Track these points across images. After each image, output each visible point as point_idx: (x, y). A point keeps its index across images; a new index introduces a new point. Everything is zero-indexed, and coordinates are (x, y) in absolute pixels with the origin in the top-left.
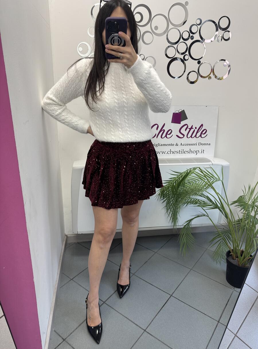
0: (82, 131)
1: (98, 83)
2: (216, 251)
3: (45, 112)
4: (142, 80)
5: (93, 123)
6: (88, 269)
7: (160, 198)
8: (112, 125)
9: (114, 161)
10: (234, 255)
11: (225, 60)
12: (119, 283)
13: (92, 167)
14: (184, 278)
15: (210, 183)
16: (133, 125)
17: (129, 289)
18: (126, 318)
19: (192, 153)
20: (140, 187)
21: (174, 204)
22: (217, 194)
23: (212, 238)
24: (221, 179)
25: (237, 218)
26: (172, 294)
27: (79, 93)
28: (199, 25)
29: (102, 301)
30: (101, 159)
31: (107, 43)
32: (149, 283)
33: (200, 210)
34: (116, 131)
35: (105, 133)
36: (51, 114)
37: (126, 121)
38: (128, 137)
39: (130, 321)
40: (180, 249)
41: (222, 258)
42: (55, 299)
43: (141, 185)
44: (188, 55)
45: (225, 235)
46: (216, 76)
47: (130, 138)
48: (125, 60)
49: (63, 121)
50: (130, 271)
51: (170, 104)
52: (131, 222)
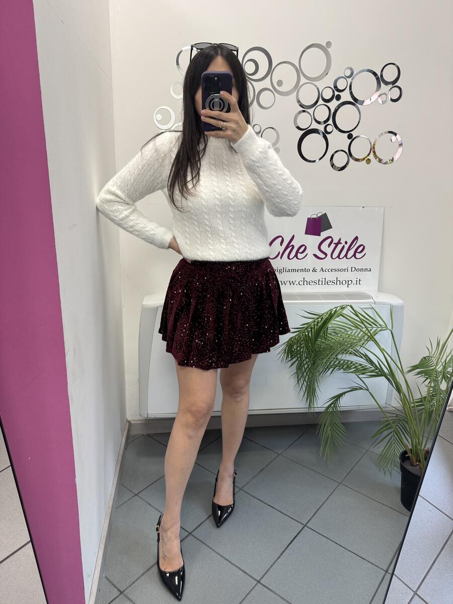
0: (161, 244)
1: (189, 169)
2: (383, 453)
3: (100, 214)
4: (253, 161)
5: (179, 231)
7: (286, 359)
8: (210, 234)
9: (213, 292)
10: (413, 458)
11: (395, 134)
12: (216, 501)
14: (328, 498)
15: (370, 333)
16: (243, 235)
17: (233, 513)
18: (227, 560)
19: (341, 283)
20: (254, 332)
21: (310, 369)
22: (382, 350)
23: (377, 430)
24: (390, 327)
25: (417, 396)
26: (306, 524)
27: (158, 184)
28: (349, 77)
29: (187, 531)
31: (204, 108)
32: (267, 504)
33: (353, 379)
34: (216, 243)
35: (198, 247)
36: (112, 217)
37: (232, 228)
38: (235, 252)
40: (321, 449)
41: (394, 466)
42: (107, 525)
43: (255, 328)
44: (332, 123)
45: (399, 425)
46: (380, 159)
47: (237, 254)
48: (229, 133)
49: (130, 229)
50: (234, 483)
51: (300, 202)
52: (237, 395)
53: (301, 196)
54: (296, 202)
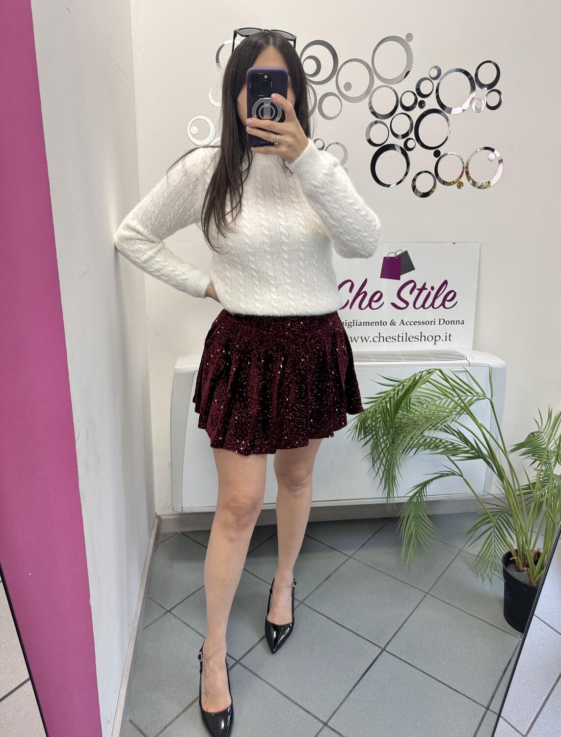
0: (196, 291)
1: (228, 197)
2: (481, 554)
4: (315, 186)
5: (219, 276)
6: (204, 591)
7: (358, 436)
8: (257, 280)
9: (259, 354)
10: (520, 561)
11: (493, 150)
12: (270, 619)
13: (214, 366)
14: (411, 613)
15: (464, 403)
16: (301, 282)
17: (292, 633)
18: (286, 696)
19: (426, 340)
20: (313, 410)
21: (388, 449)
22: (480, 426)
23: (472, 526)
24: (489, 395)
25: (524, 482)
26: (385, 647)
27: (190, 216)
28: (435, 78)
29: (233, 658)
30: (233, 349)
32: (334, 621)
33: (444, 462)
34: (265, 292)
35: (241, 297)
36: (133, 258)
37: (286, 272)
38: (290, 304)
39: (293, 704)
40: (403, 549)
41: (494, 570)
42: (132, 652)
43: (315, 405)
44: (414, 138)
45: (500, 518)
46: (473, 181)
47: (293, 307)
48: (284, 149)
49: (156, 274)
50: (293, 595)
51: (377, 240)
52: (296, 487)
53: (379, 231)
54: (372, 240)
